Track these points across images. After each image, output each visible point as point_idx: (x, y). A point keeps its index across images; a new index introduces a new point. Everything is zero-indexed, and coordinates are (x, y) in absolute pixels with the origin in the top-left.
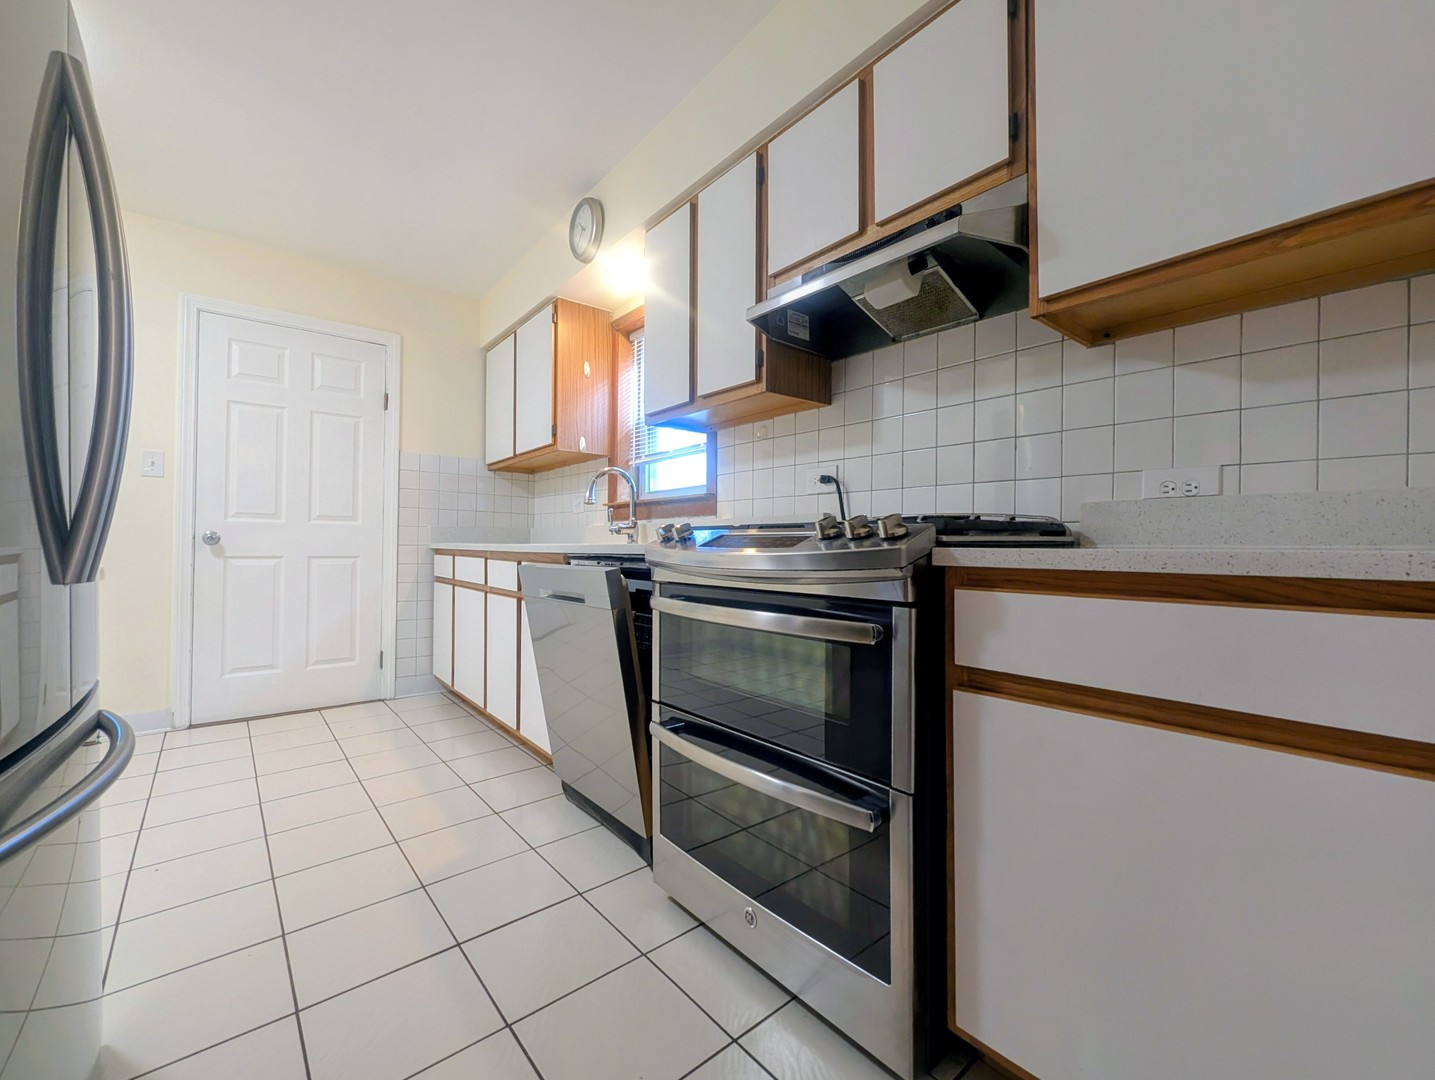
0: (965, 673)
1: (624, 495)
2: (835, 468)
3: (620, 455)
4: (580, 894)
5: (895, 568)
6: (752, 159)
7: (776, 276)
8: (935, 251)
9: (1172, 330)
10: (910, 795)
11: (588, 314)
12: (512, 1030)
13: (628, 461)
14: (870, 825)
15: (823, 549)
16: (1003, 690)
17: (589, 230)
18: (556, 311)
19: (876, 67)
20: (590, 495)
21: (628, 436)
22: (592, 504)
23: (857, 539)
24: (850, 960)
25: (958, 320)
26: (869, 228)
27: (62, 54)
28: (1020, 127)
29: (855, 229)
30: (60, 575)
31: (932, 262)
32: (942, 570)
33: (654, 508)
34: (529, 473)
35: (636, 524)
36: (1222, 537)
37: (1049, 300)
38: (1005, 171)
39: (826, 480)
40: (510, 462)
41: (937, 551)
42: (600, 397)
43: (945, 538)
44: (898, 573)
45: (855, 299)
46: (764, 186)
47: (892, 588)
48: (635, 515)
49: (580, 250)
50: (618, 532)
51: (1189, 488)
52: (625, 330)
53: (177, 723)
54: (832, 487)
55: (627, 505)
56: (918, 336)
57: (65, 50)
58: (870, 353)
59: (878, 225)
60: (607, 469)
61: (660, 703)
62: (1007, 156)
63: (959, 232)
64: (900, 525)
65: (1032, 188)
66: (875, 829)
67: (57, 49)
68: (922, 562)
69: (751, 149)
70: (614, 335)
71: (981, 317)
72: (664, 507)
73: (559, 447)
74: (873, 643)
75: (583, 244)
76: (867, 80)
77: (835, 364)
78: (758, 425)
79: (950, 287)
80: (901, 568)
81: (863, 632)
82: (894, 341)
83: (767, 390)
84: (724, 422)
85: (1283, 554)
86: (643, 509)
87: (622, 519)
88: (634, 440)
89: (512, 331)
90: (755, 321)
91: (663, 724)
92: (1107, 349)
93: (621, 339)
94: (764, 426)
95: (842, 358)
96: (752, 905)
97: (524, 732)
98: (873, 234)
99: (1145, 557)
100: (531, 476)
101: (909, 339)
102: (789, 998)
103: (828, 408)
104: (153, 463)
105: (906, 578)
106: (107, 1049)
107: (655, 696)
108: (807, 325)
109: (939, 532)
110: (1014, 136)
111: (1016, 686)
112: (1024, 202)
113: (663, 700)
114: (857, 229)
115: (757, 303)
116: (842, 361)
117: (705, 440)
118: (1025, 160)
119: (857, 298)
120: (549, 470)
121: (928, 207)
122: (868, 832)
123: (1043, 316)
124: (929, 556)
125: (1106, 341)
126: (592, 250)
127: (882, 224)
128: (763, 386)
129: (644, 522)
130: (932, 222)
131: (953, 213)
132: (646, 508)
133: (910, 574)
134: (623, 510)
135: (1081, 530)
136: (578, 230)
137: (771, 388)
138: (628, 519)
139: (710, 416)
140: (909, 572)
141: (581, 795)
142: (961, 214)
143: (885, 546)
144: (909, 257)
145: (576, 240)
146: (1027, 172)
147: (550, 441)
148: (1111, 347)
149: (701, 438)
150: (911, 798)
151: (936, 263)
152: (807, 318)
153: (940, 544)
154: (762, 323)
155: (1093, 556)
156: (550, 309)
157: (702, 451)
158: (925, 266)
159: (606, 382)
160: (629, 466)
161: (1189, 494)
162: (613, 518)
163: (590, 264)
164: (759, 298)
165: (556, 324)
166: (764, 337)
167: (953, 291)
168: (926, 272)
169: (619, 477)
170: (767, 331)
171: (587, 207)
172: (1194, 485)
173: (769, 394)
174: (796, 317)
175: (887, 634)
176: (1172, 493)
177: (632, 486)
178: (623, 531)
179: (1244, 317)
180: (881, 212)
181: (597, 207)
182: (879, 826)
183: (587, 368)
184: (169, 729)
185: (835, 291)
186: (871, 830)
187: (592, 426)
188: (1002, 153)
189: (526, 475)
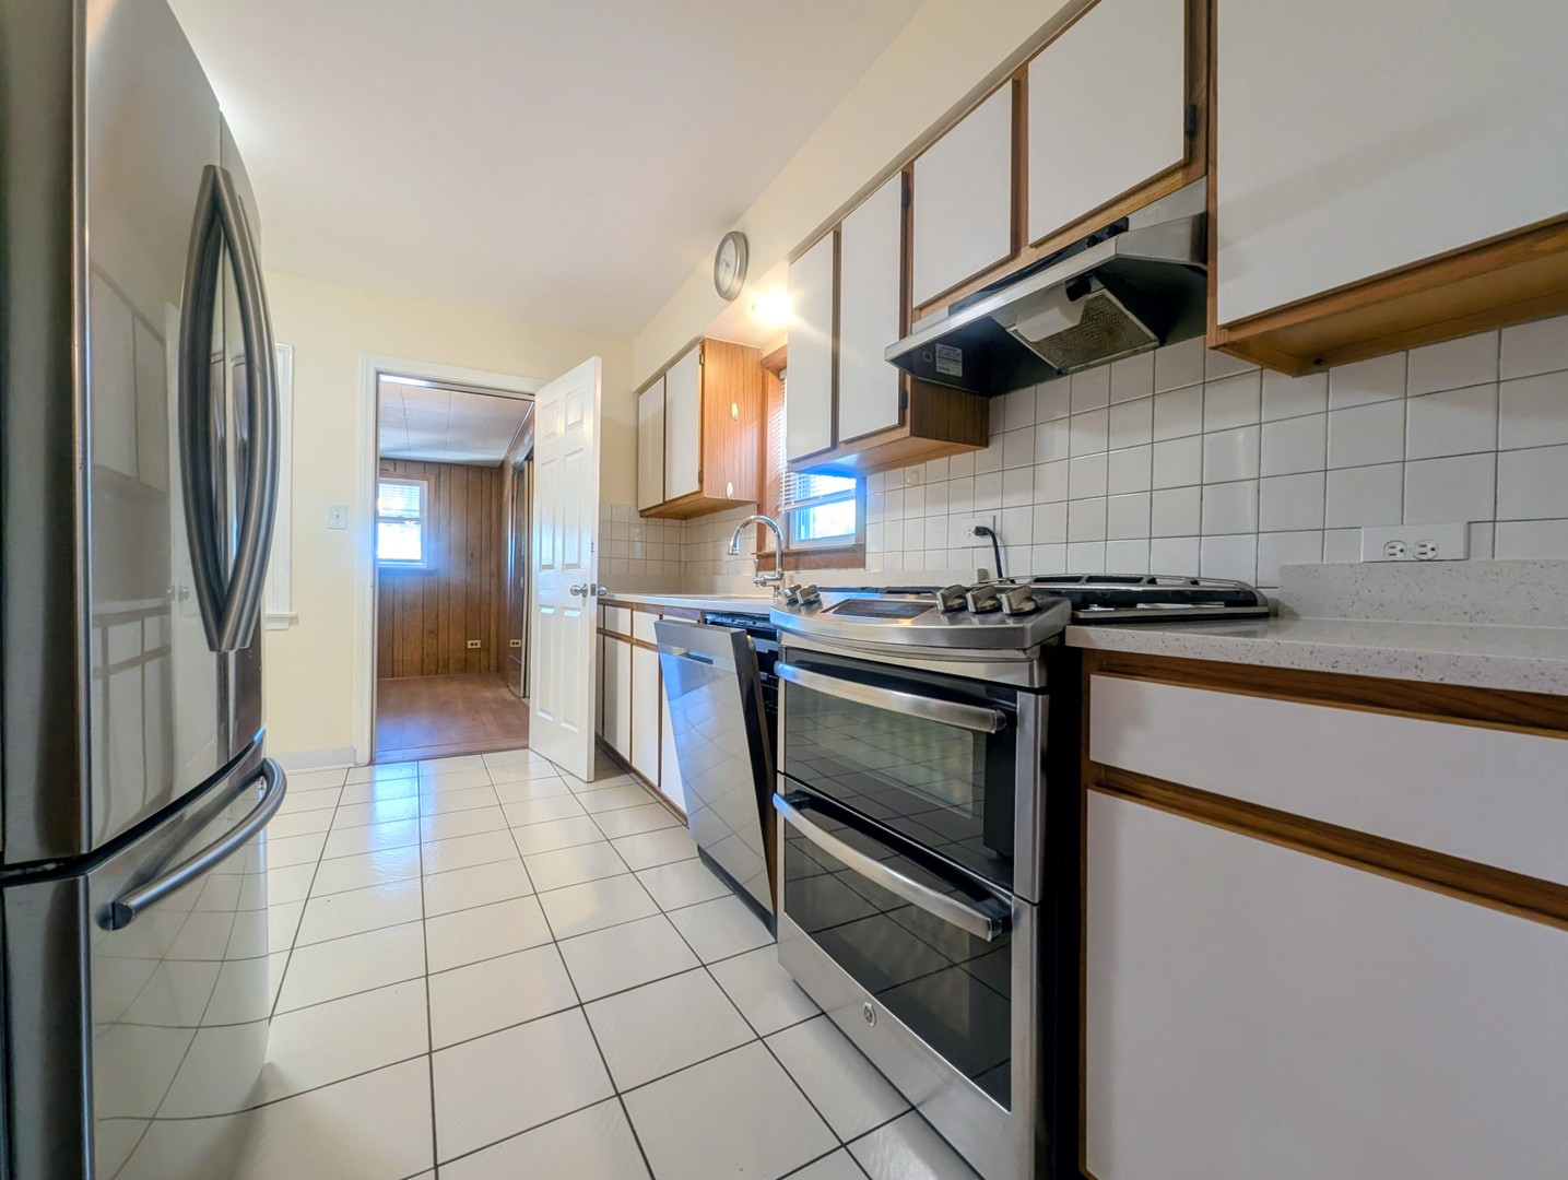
0: (1103, 771)
1: (772, 545)
2: (992, 519)
3: (769, 503)
4: (704, 966)
5: (1018, 649)
6: (897, 179)
7: (921, 308)
8: (1098, 272)
9: (1404, 353)
10: (1033, 904)
11: (733, 351)
12: (621, 1100)
13: (777, 508)
14: (987, 934)
15: (944, 624)
16: (1144, 794)
17: (733, 266)
18: (703, 353)
19: (1031, 65)
20: (735, 546)
21: (778, 480)
22: (736, 554)
23: (980, 612)
24: (972, 1079)
25: (1135, 347)
26: (1023, 250)
27: (214, 167)
28: (1199, 122)
29: (1007, 252)
30: (217, 643)
31: (1096, 284)
32: (1078, 652)
33: (802, 558)
34: (681, 519)
35: (782, 575)
36: (1465, 613)
37: (1231, 327)
38: (1179, 175)
39: (981, 531)
40: (660, 509)
41: (1072, 630)
42: (749, 438)
43: (1082, 615)
44: (1021, 655)
45: (1010, 330)
46: (910, 209)
47: (1017, 672)
48: (782, 565)
49: (724, 288)
50: (764, 584)
51: (1423, 550)
52: (774, 368)
53: (359, 761)
54: (988, 540)
55: (773, 555)
56: (1088, 367)
57: (217, 164)
58: (1032, 388)
59: (1032, 246)
60: (753, 517)
61: (785, 774)
62: (1182, 157)
63: (1117, 254)
64: (1029, 599)
65: (1211, 194)
66: (993, 939)
67: (209, 163)
68: (1054, 641)
69: (897, 168)
70: (763, 373)
71: (1162, 343)
72: (812, 557)
73: (706, 494)
74: (993, 732)
75: (728, 279)
76: (1022, 79)
77: (994, 402)
78: (909, 469)
79: (1122, 312)
80: (1024, 650)
81: (983, 718)
82: (1060, 373)
83: (911, 434)
84: (873, 467)
85: (1487, 659)
86: (792, 559)
87: (769, 570)
88: (784, 485)
89: (662, 373)
90: (895, 361)
91: (786, 798)
92: (1317, 379)
93: (771, 377)
94: (916, 471)
95: (1001, 394)
96: (871, 1002)
97: (664, 790)
98: (1028, 257)
99: (1311, 653)
100: (683, 522)
101: (1076, 371)
102: (909, 1107)
103: (985, 450)
104: (338, 516)
105: (1032, 661)
106: (271, 1066)
107: (780, 767)
108: (960, 359)
109: (1076, 607)
110: (1191, 132)
111: (1159, 791)
112: (1202, 210)
113: (788, 772)
114: (1008, 253)
115: (900, 338)
116: (1002, 397)
117: (854, 486)
118: (1203, 160)
119: (1012, 329)
120: (700, 516)
121: (1089, 222)
122: (985, 941)
123: (1225, 345)
124: (1062, 635)
125: (1317, 367)
126: (736, 285)
127: (1037, 245)
128: (907, 430)
129: (791, 573)
130: (1093, 240)
131: (1118, 228)
132: (794, 559)
133: (1037, 656)
134: (771, 560)
135: (1281, 599)
136: (722, 267)
137: (917, 431)
138: (774, 569)
139: (860, 460)
140: (1035, 653)
141: (715, 862)
142: (1126, 230)
143: (1011, 623)
144: (1067, 282)
145: (721, 277)
146: (1207, 173)
147: (696, 488)
148: (1322, 376)
149: (850, 484)
150: (1035, 908)
151: (1101, 286)
152: (959, 351)
153: (1076, 621)
154: (905, 362)
155: (1249, 647)
156: (697, 349)
157: (852, 498)
158: (1088, 290)
159: (755, 423)
160: (779, 513)
161: (1423, 557)
162: (759, 568)
163: (734, 303)
164: (904, 333)
165: (703, 365)
166: (909, 377)
167: (1126, 317)
168: (1090, 296)
169: (768, 527)
170: (912, 371)
171: (731, 241)
172: (1430, 546)
173: (913, 438)
174: (945, 351)
175: (1011, 720)
176: (1399, 556)
177: (779, 536)
178: (769, 583)
179: (1503, 335)
180: (1035, 232)
181: (740, 240)
182: (997, 937)
183: (735, 410)
184: (352, 765)
185: (987, 320)
186: (989, 939)
187: (740, 471)
188: (1178, 155)
189: (678, 521)
